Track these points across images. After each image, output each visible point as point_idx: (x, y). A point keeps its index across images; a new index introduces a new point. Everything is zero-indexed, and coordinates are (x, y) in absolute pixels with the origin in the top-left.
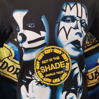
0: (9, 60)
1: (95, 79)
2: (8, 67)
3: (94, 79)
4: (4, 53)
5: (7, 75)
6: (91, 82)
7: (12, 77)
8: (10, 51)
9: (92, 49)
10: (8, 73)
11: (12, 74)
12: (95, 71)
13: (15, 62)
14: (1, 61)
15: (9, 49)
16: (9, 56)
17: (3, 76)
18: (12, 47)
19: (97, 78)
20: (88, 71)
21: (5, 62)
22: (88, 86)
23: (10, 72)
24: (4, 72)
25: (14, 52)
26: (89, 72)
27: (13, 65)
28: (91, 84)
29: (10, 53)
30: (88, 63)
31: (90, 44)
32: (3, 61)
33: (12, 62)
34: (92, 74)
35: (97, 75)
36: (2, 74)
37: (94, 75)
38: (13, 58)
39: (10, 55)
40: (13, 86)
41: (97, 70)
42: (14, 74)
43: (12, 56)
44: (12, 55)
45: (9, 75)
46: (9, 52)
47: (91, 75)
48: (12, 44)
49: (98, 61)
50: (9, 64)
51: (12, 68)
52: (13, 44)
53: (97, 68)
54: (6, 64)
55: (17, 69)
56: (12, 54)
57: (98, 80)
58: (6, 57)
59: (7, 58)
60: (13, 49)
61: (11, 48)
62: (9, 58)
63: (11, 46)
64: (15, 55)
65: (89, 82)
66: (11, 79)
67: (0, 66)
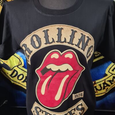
2: (18, 75)
3: (102, 90)
4: (13, 61)
5: (17, 83)
6: (99, 92)
7: (22, 85)
8: (19, 59)
9: (100, 59)
10: (18, 81)
11: (22, 82)
12: (103, 82)
13: (24, 70)
14: (11, 69)
15: (18, 58)
16: (19, 65)
17: (14, 83)
18: (22, 56)
19: (105, 88)
20: (95, 82)
21: (15, 70)
22: (96, 96)
23: (20, 80)
24: (14, 80)
25: (24, 61)
26: (96, 82)
27: (22, 73)
28: (99, 94)
30: (96, 73)
31: (98, 54)
32: (13, 70)
33: (21, 70)
34: (100, 85)
35: (105, 85)
36: (12, 82)
37: (102, 86)
38: (23, 67)
42: (24, 82)
43: (21, 65)
44: (21, 64)
45: (19, 83)
47: (99, 86)
48: (21, 53)
50: (18, 72)
51: (21, 77)
54: (16, 72)
56: (21, 63)
58: (16, 65)
59: (17, 67)
60: (22, 58)
62: (19, 66)
63: (20, 55)
64: (24, 64)
65: (97, 92)
66: (21, 87)
67: (10, 74)
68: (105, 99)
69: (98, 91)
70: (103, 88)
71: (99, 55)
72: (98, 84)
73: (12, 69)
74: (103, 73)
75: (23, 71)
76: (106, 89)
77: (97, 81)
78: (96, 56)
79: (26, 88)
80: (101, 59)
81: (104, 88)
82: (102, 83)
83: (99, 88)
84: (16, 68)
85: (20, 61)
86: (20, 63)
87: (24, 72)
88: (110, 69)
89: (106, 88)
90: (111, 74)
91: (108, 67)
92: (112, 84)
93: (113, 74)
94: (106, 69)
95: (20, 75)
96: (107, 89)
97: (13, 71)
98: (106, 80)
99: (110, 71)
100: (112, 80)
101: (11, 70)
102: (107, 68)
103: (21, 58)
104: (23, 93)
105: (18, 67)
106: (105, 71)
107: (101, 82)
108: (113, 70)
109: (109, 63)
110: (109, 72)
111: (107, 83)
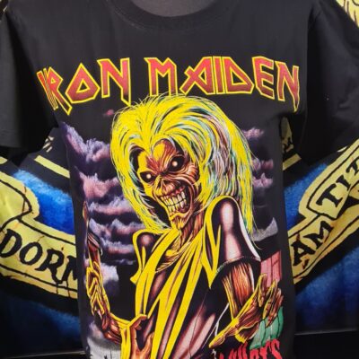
0: (22, 225)
1: (295, 264)
2: (23, 246)
3: (293, 267)
5: (19, 274)
7: (38, 279)
8: (23, 196)
10: (24, 268)
11: (37, 269)
12: (294, 240)
13: (42, 230)
15: (20, 192)
16: (23, 214)
17: (8, 277)
18: (31, 185)
19: (300, 261)
21: (11, 233)
23: (30, 263)
24: (9, 266)
25: (38, 199)
27: (36, 241)
29: (26, 204)
32: (5, 231)
33: (32, 230)
35: (300, 251)
36: (4, 272)
37: (292, 252)
38: (36, 219)
39: (25, 211)
40: (42, 306)
41: (298, 237)
42: (42, 268)
43: (30, 214)
44: (30, 210)
45: (26, 275)
46: (22, 199)
48: (28, 174)
49: (300, 208)
50: (23, 237)
51: (33, 252)
52: (32, 175)
53: (299, 232)
54: (13, 239)
55: (51, 252)
56: (30, 206)
57: (304, 267)
58: (13, 216)
59: (16, 221)
60: (32, 190)
61: (27, 188)
62: (24, 218)
63: (26, 181)
64: (41, 210)
66: (34, 286)
70: (293, 262)
73: (2, 229)
74: (293, 214)
75: (39, 231)
76: (303, 263)
81: (297, 261)
85: (26, 200)
86: (27, 208)
87: (41, 235)
88: (311, 198)
89: (303, 259)
90: (316, 215)
92: (319, 245)
93: (319, 215)
94: (300, 199)
95: (31, 245)
96: (307, 262)
97: (6, 235)
98: (303, 234)
99: (310, 206)
100: (318, 233)
102: (302, 196)
103: (28, 189)
105: (21, 221)
108: (319, 202)
109: (307, 180)
110: (308, 207)
111: (306, 244)
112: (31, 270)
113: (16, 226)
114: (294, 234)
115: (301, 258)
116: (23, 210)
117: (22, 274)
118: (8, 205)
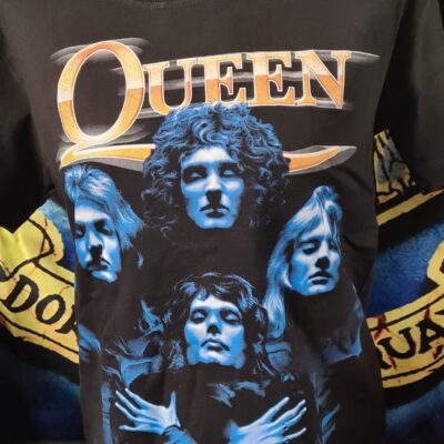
0: (39, 270)
1: (422, 351)
2: (39, 299)
3: (417, 355)
4: (17, 241)
5: (36, 336)
7: (59, 344)
9: (399, 213)
10: (41, 328)
11: (57, 331)
12: (420, 317)
14: (8, 275)
16: (41, 256)
17: (20, 339)
18: (53, 217)
19: (430, 347)
20: (384, 317)
21: (24, 281)
23: (50, 322)
24: (21, 324)
25: (63, 237)
26: (388, 321)
27: (57, 293)
28: (405, 374)
29: (46, 241)
30: (386, 278)
31: (392, 190)
32: (17, 278)
33: (52, 278)
34: (406, 332)
35: (430, 333)
36: (16, 332)
37: (416, 335)
38: (60, 263)
39: (44, 252)
41: (428, 313)
42: (64, 330)
43: (52, 255)
44: (52, 251)
45: (44, 337)
46: (42, 235)
47: (402, 336)
49: (429, 269)
50: (39, 287)
51: (53, 307)
53: (429, 305)
54: (28, 288)
56: (52, 245)
57: (435, 356)
58: (28, 258)
59: (32, 265)
60: (55, 224)
61: (48, 221)
62: (42, 262)
63: (47, 212)
64: (65, 251)
65: (395, 367)
66: (54, 352)
67: (5, 298)
68: (430, 397)
69: (396, 360)
70: (418, 348)
71: (395, 194)
72: (395, 329)
73: (12, 275)
74: (418, 279)
75: (63, 280)
76: (434, 350)
77: (391, 316)
78: (382, 199)
79: (75, 359)
80: (403, 214)
81: (425, 348)
82: (412, 323)
83: (400, 345)
84: (29, 271)
85: (46, 236)
86: (47, 247)
87: (63, 284)
89: (434, 344)
91: (436, 247)
94: (430, 258)
95: (50, 299)
96: (439, 349)
97: (18, 283)
98: (434, 309)
101: (7, 279)
102: (433, 253)
103: (50, 222)
104: (64, 380)
105: (38, 266)
106: (426, 267)
107: (408, 317)
111: (438, 323)
112: (50, 331)
113: (31, 272)
114: (421, 310)
115: (431, 344)
116: (42, 250)
117: (40, 335)
118: (21, 243)
